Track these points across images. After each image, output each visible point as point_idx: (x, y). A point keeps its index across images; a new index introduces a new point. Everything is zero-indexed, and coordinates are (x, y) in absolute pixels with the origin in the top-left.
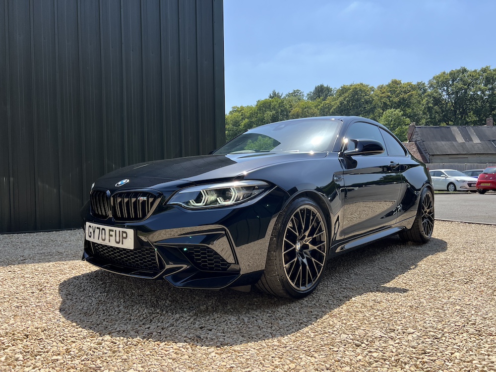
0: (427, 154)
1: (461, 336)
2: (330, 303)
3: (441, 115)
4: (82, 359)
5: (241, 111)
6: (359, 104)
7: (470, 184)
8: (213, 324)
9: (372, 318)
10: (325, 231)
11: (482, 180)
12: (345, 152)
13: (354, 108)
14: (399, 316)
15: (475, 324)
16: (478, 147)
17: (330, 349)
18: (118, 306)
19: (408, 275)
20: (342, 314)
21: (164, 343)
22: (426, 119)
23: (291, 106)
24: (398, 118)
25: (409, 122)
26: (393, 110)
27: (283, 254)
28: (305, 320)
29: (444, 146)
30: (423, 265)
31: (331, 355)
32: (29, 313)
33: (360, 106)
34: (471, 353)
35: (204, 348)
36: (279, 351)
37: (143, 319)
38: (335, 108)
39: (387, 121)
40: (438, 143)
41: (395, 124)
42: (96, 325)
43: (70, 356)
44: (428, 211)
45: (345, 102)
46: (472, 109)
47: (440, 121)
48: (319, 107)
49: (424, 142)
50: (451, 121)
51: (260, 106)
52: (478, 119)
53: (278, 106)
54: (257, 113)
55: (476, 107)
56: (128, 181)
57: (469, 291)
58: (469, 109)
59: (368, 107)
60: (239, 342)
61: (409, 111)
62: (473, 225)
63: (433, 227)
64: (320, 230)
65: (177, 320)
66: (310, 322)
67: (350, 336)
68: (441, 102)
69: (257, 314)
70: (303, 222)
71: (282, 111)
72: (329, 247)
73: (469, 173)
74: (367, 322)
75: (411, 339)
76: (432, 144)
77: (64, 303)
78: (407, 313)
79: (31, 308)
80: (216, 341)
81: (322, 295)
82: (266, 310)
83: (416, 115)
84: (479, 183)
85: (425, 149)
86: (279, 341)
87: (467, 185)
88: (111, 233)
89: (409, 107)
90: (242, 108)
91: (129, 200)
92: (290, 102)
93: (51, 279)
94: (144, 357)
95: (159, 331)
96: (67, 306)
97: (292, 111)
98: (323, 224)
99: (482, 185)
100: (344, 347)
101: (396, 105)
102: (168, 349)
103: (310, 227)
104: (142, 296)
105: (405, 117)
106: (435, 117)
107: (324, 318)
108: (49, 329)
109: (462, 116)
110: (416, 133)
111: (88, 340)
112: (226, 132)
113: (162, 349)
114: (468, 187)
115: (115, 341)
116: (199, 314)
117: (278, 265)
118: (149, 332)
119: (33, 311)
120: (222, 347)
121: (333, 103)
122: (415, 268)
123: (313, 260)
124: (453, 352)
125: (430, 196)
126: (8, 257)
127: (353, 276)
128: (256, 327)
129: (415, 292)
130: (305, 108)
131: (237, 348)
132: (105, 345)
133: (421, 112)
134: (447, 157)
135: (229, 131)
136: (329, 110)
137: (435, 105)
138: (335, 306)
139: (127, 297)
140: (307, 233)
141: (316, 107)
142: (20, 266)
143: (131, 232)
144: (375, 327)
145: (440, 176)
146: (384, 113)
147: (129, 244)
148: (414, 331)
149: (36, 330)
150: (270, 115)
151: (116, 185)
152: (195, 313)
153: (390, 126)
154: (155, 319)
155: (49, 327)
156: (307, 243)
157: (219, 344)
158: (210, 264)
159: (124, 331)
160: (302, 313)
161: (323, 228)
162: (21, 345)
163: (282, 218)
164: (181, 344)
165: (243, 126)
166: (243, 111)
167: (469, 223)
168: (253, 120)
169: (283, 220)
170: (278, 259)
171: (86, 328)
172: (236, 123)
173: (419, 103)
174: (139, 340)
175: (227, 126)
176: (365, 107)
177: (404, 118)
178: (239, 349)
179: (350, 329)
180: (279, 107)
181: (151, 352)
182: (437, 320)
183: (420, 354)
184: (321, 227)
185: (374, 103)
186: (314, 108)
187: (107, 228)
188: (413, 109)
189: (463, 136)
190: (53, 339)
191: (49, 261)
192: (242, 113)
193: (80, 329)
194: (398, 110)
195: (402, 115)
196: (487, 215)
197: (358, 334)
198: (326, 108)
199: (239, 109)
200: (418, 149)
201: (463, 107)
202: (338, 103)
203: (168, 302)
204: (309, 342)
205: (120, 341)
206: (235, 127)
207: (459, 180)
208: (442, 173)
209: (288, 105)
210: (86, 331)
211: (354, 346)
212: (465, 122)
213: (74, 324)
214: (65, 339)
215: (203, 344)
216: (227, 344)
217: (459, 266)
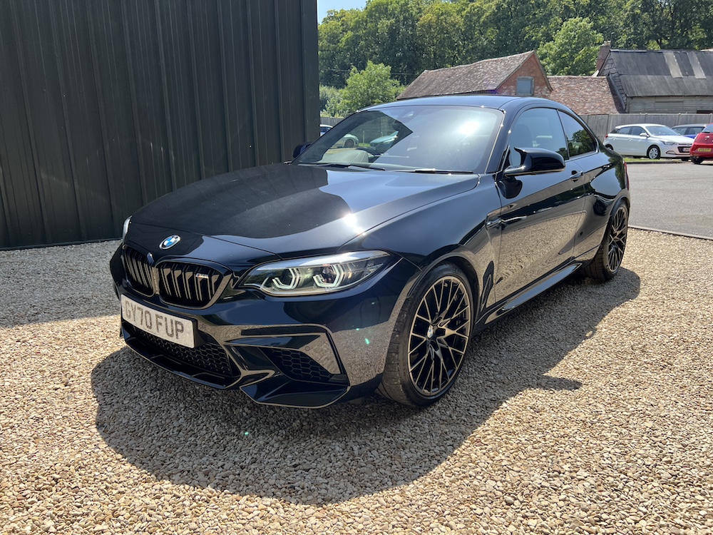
0: (624, 95)
1: (650, 487)
2: (473, 413)
3: (651, 29)
4: (136, 529)
5: (340, 18)
6: (527, 8)
7: (681, 149)
8: (312, 458)
9: (530, 447)
10: (469, 306)
11: (701, 142)
12: (506, 171)
13: (517, 15)
14: (567, 443)
15: (670, 462)
16: (701, 86)
17: (472, 509)
18: (177, 418)
19: (581, 351)
20: (489, 437)
21: (245, 498)
22: (629, 35)
23: (420, 10)
24: (585, 33)
25: (602, 39)
26: (578, 19)
27: (409, 354)
28: (437, 450)
29: (650, 83)
30: (604, 330)
31: (472, 522)
32: (54, 432)
33: (528, 12)
34: (662, 522)
35: (300, 507)
36: (403, 515)
37: (213, 445)
38: (488, 14)
39: (567, 39)
40: (642, 77)
41: (578, 43)
42: (150, 457)
43: (118, 524)
44: (618, 233)
45: (505, 6)
46: (699, 19)
47: (648, 38)
48: (464, 13)
49: (621, 77)
50: (666, 38)
51: (371, 10)
52: (706, 36)
53: (399, 10)
54: (366, 22)
55: (706, 17)
56: (179, 239)
57: (666, 386)
58: (694, 20)
59: (539, 13)
60: (347, 495)
61: (602, 20)
62: (680, 238)
63: (622, 255)
64: (463, 306)
65: (261, 449)
66: (444, 454)
67: (499, 483)
68: (654, 6)
69: (370, 438)
70: (439, 302)
71: (405, 19)
72: (474, 324)
73: (682, 130)
74: (523, 457)
75: (582, 492)
76: (632, 79)
77: (101, 411)
78: (578, 438)
79: (56, 421)
80: (316, 494)
81: (461, 396)
82: (384, 430)
83: (612, 28)
84: (695, 147)
85: (621, 88)
86: (402, 493)
87: (677, 149)
88: (159, 320)
89: (603, 14)
90: (343, 14)
91: (181, 275)
92: (419, 4)
93: (78, 356)
94: (219, 524)
95: (237, 472)
96: (106, 417)
97: (421, 19)
98: (467, 297)
99: (699, 150)
100: (489, 505)
101: (583, 11)
102: (251, 509)
103: (448, 306)
104: (209, 396)
105: (595, 32)
106: (642, 32)
107: (463, 447)
108: (86, 465)
109: (682, 32)
110: (611, 62)
111: (141, 488)
112: (319, 52)
113: (243, 510)
114: (678, 153)
115: (177, 494)
116: (290, 437)
117: (402, 372)
118: (223, 474)
119: (60, 428)
120: (324, 506)
121: (485, 7)
122: (592, 335)
123: (450, 349)
124: (638, 519)
125: (624, 210)
126: (12, 307)
127: (505, 355)
128: (371, 465)
129: (590, 388)
130: (442, 14)
131: (344, 506)
132: (166, 502)
133: (621, 24)
134: (653, 100)
135: (322, 51)
136: (479, 18)
137: (643, 11)
138: (478, 420)
139: (188, 398)
140: (443, 315)
141: (459, 12)
142: (32, 326)
143: (188, 325)
144: (534, 465)
145: (639, 135)
146: (564, 24)
147: (186, 339)
148: (586, 474)
149: (67, 468)
150: (387, 26)
151: (160, 246)
152: (286, 436)
153: (571, 45)
154: (229, 444)
155: (85, 463)
156: (443, 327)
157: (320, 501)
158: (304, 370)
159: (189, 471)
160: (434, 434)
161: (468, 302)
162: (49, 499)
163: (409, 305)
164: (268, 501)
165: (344, 43)
166: (344, 18)
167: (674, 235)
168: (360, 33)
169: (410, 308)
170: (401, 363)
171: (137, 463)
172: (334, 38)
173: (620, 8)
174: (210, 492)
175: (320, 44)
176: (535, 14)
177: (593, 34)
178: (347, 509)
179: (499, 470)
180: (401, 11)
181: (228, 515)
182: (619, 451)
183: (594, 522)
184: (464, 302)
185: (549, 7)
186: (455, 14)
187: (153, 312)
188: (609, 18)
189: (681, 66)
190: (92, 488)
191: (73, 318)
192: (343, 21)
193: (128, 466)
194: (587, 19)
195: (592, 28)
196: (701, 214)
197: (509, 480)
198: (474, 15)
199: (338, 15)
200: (611, 86)
201: (685, 17)
202: (493, 7)
203: (246, 409)
204: (443, 494)
205: (185, 491)
206: (331, 45)
207: (666, 141)
208: (642, 130)
209: (415, 9)
210: (137, 472)
211: (504, 503)
212: (686, 41)
213: (119, 456)
214: (109, 485)
215: (299, 500)
216: (330, 500)
217: (654, 331)
